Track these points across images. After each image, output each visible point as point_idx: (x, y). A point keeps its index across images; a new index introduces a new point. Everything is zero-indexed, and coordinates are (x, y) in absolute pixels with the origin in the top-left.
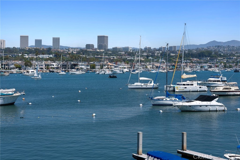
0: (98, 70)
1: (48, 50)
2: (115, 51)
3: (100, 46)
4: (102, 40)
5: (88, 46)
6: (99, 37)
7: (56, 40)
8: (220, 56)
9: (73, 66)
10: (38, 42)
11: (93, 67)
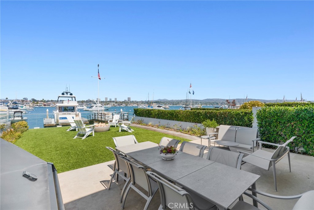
0: (128, 106)
1: (114, 102)
2: (133, 102)
3: (128, 100)
4: (129, 99)
5: (125, 100)
6: (128, 98)
7: (116, 99)
8: (161, 102)
9: (122, 105)
10: (110, 99)
11: (127, 105)
